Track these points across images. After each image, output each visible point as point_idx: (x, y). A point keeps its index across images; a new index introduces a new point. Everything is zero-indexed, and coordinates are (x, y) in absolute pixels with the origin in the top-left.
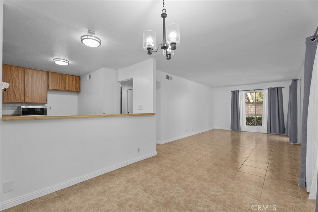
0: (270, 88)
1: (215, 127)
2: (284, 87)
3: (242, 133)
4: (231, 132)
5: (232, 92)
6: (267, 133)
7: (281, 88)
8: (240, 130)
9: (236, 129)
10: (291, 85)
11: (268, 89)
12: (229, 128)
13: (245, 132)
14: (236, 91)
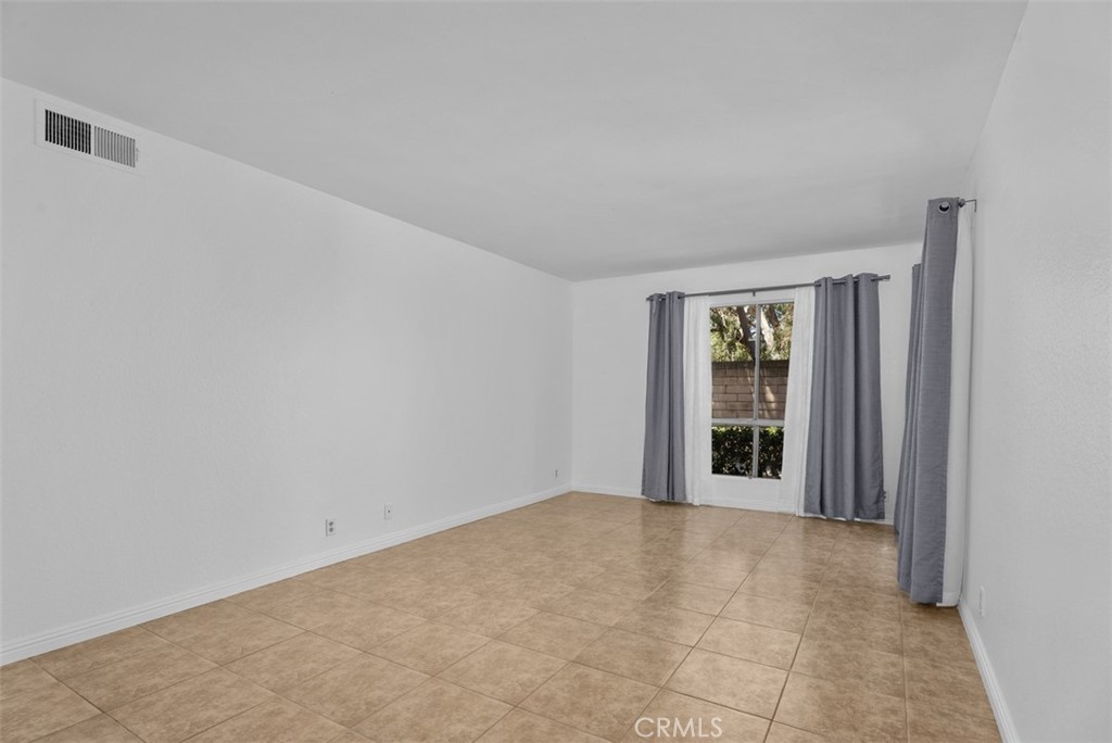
0: (826, 279)
1: (578, 482)
2: (888, 278)
3: (690, 512)
4: (644, 508)
5: (650, 299)
6: (803, 515)
7: (875, 279)
8: (685, 497)
9: (664, 497)
10: (919, 262)
11: (817, 285)
12: (634, 490)
13: (708, 506)
14: (670, 294)
